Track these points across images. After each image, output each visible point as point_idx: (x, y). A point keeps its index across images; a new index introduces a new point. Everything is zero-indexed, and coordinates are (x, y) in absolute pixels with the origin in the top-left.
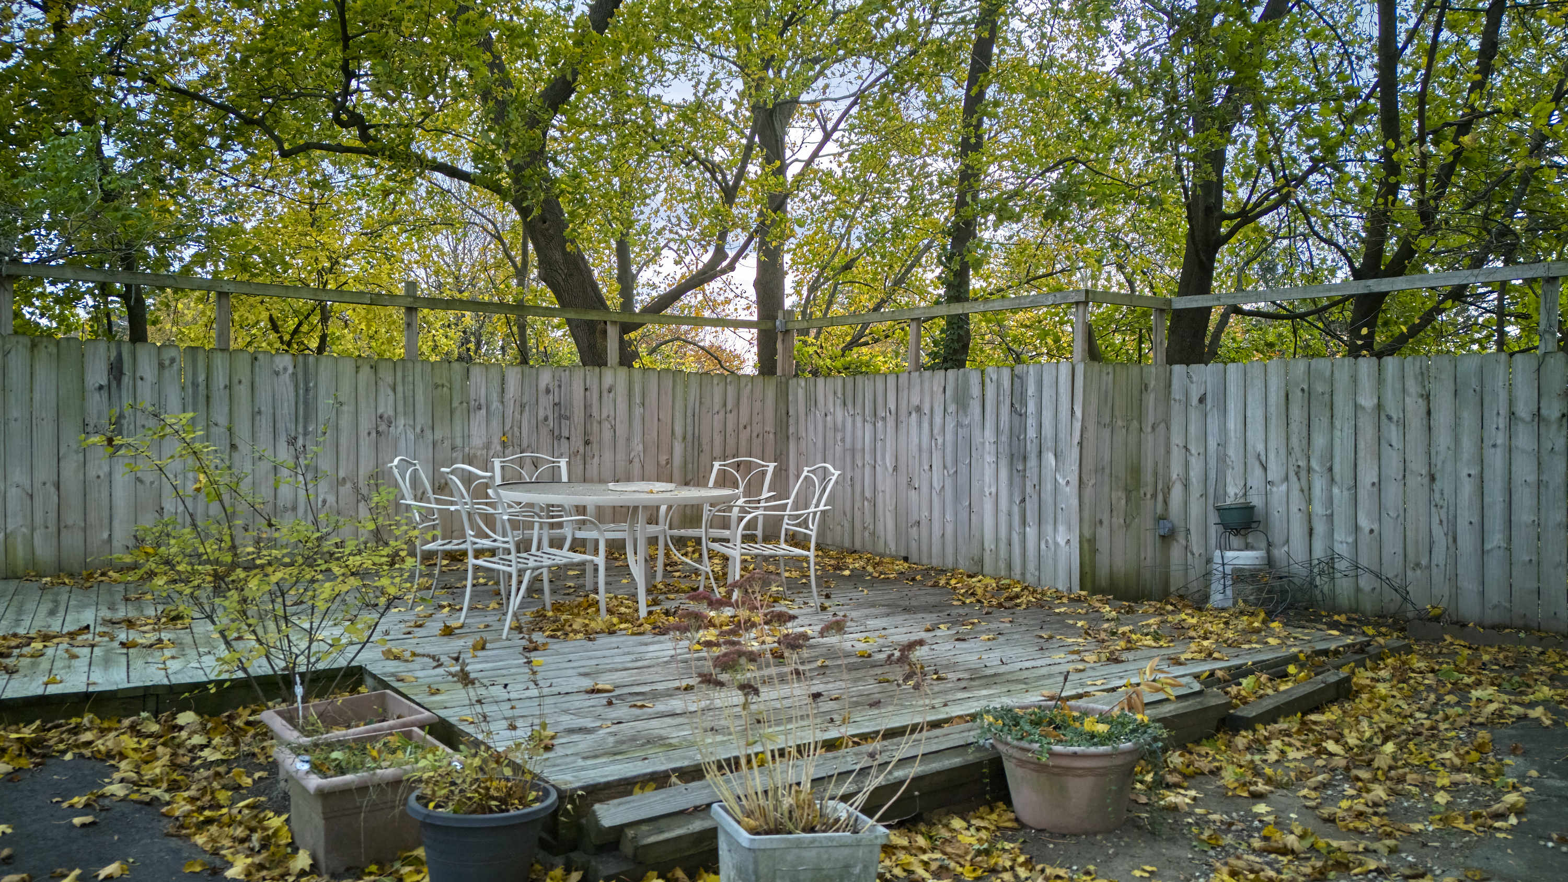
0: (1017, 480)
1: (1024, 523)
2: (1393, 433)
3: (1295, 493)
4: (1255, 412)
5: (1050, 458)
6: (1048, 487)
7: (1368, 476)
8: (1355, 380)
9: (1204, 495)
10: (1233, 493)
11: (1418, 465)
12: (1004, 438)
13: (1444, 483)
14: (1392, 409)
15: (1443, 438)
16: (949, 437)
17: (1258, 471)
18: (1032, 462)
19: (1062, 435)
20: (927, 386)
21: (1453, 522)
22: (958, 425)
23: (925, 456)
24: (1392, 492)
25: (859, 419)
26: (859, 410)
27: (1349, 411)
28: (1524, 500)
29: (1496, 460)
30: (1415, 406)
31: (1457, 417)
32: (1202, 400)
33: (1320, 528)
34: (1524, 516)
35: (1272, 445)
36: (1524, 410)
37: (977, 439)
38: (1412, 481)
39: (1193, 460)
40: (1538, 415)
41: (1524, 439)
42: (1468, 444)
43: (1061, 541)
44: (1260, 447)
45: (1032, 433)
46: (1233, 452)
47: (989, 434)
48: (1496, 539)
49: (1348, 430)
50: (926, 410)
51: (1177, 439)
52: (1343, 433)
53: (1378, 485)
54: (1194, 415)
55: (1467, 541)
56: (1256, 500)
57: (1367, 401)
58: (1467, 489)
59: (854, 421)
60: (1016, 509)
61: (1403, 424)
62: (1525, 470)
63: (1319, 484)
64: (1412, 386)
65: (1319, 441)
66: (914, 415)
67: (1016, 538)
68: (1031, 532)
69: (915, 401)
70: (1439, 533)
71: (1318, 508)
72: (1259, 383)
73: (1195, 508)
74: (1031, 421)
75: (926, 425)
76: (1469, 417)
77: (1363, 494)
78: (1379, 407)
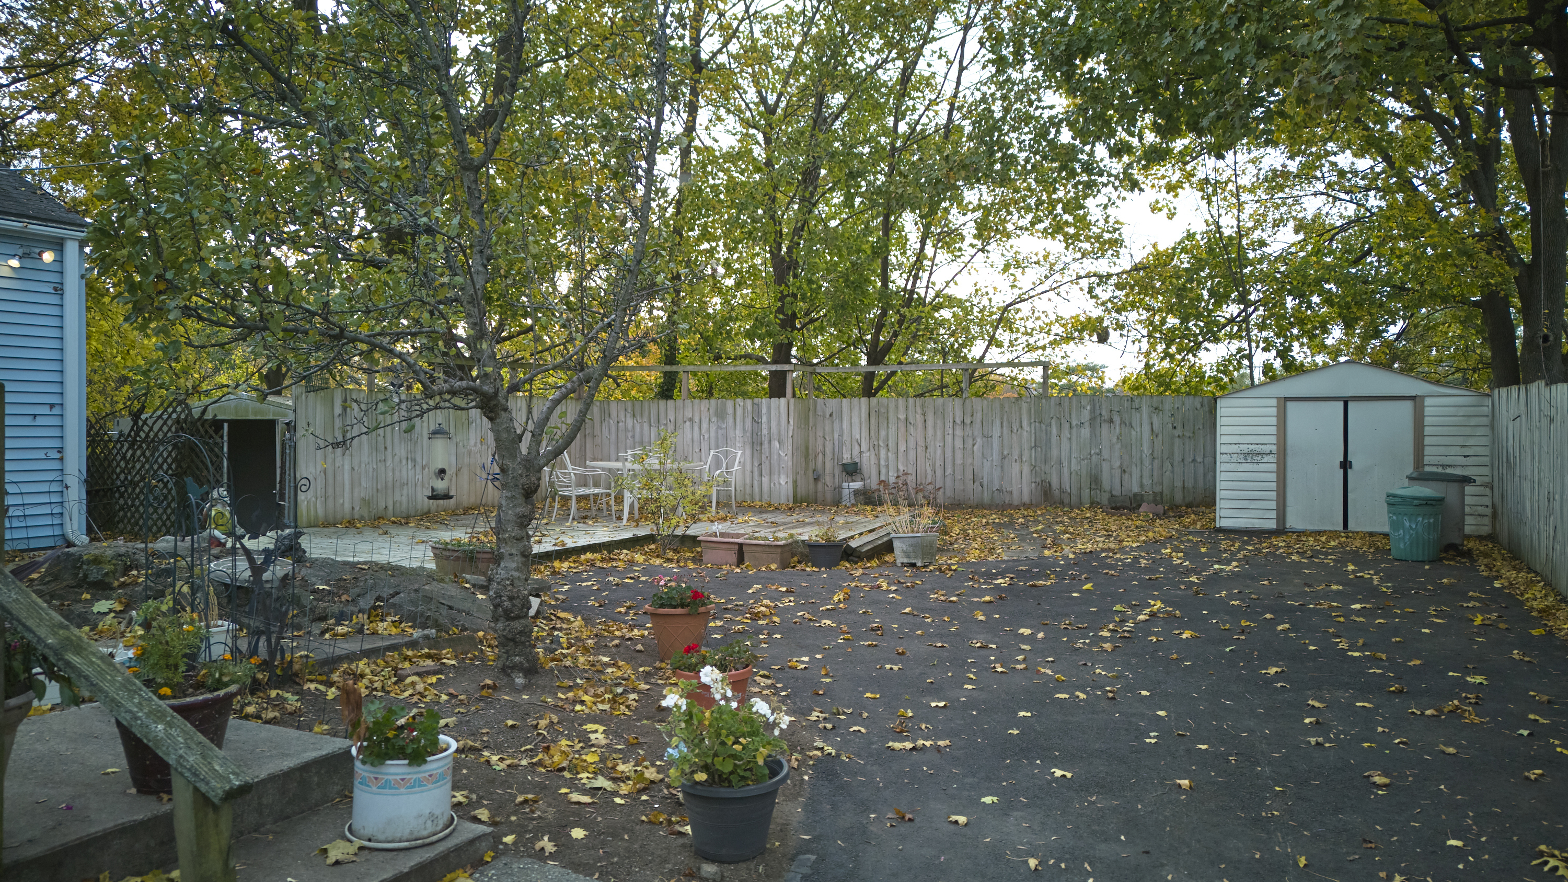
0: (756, 454)
1: (761, 475)
2: (912, 429)
3: (873, 456)
4: (855, 420)
5: (776, 444)
6: (775, 457)
7: (902, 448)
8: (897, 407)
9: (833, 459)
10: (846, 458)
11: (921, 442)
12: (748, 434)
13: (931, 450)
14: (911, 420)
15: (930, 431)
16: (713, 434)
17: (857, 447)
18: (766, 446)
19: (782, 432)
20: (696, 407)
21: (934, 465)
22: (719, 428)
23: (696, 445)
24: (912, 454)
25: (646, 426)
26: (645, 419)
27: (895, 420)
28: (959, 455)
29: (949, 439)
30: (919, 418)
31: (935, 423)
32: (831, 415)
33: (883, 471)
34: (959, 461)
35: (863, 435)
36: (958, 421)
37: (731, 433)
38: (919, 449)
39: (827, 443)
40: (963, 422)
41: (959, 432)
42: (939, 434)
43: (783, 483)
44: (858, 437)
45: (765, 432)
46: (846, 437)
47: (739, 432)
48: (949, 471)
49: (894, 429)
50: (697, 419)
51: (820, 433)
52: (892, 430)
53: (906, 451)
54: (827, 422)
55: (939, 472)
56: (857, 460)
57: (902, 416)
58: (939, 451)
59: (642, 427)
60: (756, 469)
61: (915, 426)
62: (959, 444)
63: (883, 452)
64: (919, 411)
65: (883, 433)
66: (688, 423)
67: (756, 483)
68: (765, 480)
69: (689, 414)
70: (929, 470)
71: (882, 462)
72: (857, 408)
73: (829, 465)
74: (765, 426)
75: (696, 428)
76: (939, 423)
77: (900, 455)
78: (906, 419)
